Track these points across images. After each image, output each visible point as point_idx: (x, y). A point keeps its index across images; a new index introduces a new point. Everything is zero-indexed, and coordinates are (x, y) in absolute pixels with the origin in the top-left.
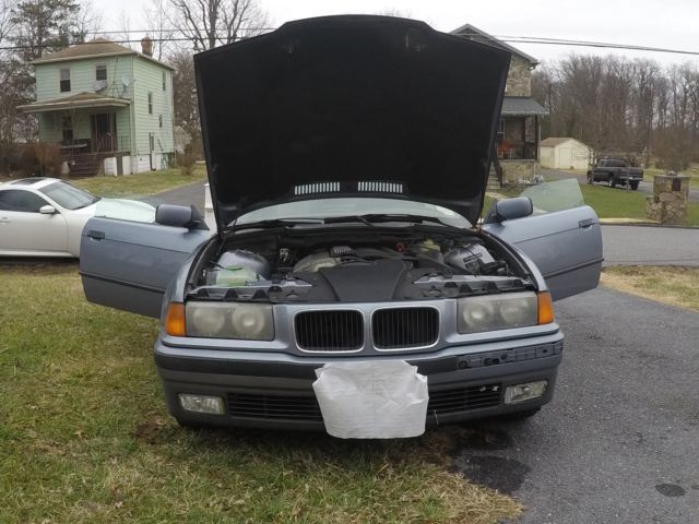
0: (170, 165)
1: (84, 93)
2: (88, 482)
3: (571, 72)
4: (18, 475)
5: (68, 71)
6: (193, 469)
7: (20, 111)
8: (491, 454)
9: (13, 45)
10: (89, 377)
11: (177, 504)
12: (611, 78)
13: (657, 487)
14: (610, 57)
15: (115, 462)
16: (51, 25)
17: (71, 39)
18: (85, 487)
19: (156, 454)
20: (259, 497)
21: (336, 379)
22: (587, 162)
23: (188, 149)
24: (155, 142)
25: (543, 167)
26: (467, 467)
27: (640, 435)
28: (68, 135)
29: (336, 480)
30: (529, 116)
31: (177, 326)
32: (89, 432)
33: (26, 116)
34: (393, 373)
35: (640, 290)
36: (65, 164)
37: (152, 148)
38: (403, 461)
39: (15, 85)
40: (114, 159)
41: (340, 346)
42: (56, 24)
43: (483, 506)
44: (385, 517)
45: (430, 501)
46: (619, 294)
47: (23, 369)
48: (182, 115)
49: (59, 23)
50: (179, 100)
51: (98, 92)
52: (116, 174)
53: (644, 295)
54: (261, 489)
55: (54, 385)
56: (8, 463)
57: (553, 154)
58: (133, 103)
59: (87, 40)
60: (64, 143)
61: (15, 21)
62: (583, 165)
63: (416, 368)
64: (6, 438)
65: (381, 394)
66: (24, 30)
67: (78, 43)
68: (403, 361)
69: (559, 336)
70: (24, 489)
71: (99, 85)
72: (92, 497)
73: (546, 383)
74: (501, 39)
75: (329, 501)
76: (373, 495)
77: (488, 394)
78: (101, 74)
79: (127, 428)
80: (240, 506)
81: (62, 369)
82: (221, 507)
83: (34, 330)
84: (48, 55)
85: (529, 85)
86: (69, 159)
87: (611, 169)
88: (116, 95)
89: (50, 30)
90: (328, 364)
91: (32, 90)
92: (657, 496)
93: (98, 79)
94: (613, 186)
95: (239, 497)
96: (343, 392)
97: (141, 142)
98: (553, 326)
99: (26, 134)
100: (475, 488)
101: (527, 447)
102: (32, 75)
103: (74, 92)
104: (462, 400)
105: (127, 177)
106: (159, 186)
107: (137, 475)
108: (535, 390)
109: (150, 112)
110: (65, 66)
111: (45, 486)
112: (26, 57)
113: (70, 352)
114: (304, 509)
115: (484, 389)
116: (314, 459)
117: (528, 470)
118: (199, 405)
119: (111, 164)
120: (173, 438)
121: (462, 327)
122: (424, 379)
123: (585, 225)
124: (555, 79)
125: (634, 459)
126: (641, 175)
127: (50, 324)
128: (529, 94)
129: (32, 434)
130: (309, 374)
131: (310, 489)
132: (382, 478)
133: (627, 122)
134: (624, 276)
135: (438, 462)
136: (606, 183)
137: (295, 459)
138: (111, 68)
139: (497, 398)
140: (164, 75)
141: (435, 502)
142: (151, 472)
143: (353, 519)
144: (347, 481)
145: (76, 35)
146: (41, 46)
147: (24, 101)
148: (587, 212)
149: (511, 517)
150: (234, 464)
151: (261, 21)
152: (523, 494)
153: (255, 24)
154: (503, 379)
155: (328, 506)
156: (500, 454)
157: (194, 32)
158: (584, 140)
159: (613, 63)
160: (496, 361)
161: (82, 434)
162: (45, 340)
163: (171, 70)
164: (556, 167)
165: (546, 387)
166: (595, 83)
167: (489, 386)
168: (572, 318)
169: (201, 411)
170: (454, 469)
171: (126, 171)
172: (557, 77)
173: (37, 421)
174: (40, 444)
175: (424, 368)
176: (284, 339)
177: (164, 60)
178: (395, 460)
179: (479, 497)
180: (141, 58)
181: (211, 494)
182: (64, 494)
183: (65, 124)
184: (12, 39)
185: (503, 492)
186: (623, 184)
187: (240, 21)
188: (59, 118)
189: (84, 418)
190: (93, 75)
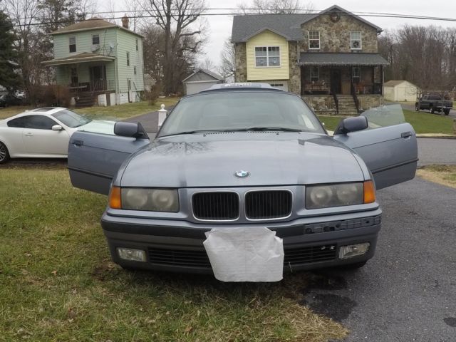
0: (142, 99)
1: (85, 53)
2: (53, 304)
3: (405, 37)
4: (9, 299)
5: (74, 39)
6: (126, 298)
7: (43, 65)
8: (331, 293)
9: (39, 22)
10: (69, 236)
11: (110, 322)
12: (431, 41)
13: (445, 319)
14: (431, 26)
15: (75, 292)
16: (63, 9)
17: (76, 18)
18: (51, 308)
19: (103, 287)
20: (166, 318)
21: (219, 239)
22: (415, 96)
23: (153, 88)
24: (132, 84)
25: (386, 100)
26: (312, 302)
27: (436, 282)
28: (75, 80)
29: (221, 308)
30: (376, 66)
31: (116, 202)
32: (61, 273)
33: (48, 68)
34: (259, 236)
35: (447, 181)
36: (73, 99)
37: (130, 88)
38: (268, 296)
39: (41, 48)
40: (105, 96)
41: (223, 216)
42: (66, 9)
43: (320, 329)
44: (249, 335)
45: (283, 325)
46: (432, 184)
47: (27, 230)
48: (150, 67)
49: (69, 8)
50: (148, 57)
51: (94, 52)
52: (106, 105)
53: (449, 185)
54: (168, 313)
55: (45, 241)
56: (5, 291)
57: (393, 91)
58: (116, 58)
59: (87, 18)
60: (72, 85)
61: (40, 7)
62: (413, 99)
63: (275, 232)
64: (6, 274)
65: (250, 251)
66: (46, 13)
67: (81, 21)
68: (265, 228)
69: (379, 212)
70: (11, 308)
71: (94, 47)
72: (54, 315)
73: (369, 244)
74: (356, 14)
75: (212, 323)
76: (244, 319)
77: (328, 251)
78: (96, 41)
79: (87, 269)
80: (152, 324)
81: (52, 230)
82: (138, 324)
83: (38, 205)
84: (62, 28)
85: (376, 45)
86: (76, 96)
87: (431, 101)
88: (106, 54)
89: (63, 13)
90: (214, 229)
91: (51, 52)
92: (444, 326)
93: (94, 43)
94: (433, 113)
95: (152, 318)
96: (224, 248)
97: (122, 84)
98: (374, 205)
99: (48, 79)
100: (316, 316)
101: (357, 288)
102: (52, 42)
103: (79, 52)
104: (308, 255)
105: (113, 107)
106: (133, 113)
107: (87, 301)
108: (361, 249)
109: (128, 65)
110: (72, 36)
111: (25, 307)
112: (48, 30)
113: (59, 219)
114: (194, 328)
115: (324, 248)
116: (209, 293)
117: (355, 304)
118: (131, 255)
119: (102, 98)
120: (117, 276)
121: (308, 204)
122: (280, 241)
123: (405, 136)
124: (395, 42)
125: (430, 299)
126: (451, 105)
127: (49, 201)
128: (376, 52)
129: (24, 272)
130: (201, 235)
131: (200, 314)
132: (252, 308)
133: (443, 70)
134: (437, 172)
135: (292, 297)
136: (428, 111)
137: (195, 293)
138: (102, 36)
139: (334, 254)
140: (137, 41)
141: (285, 325)
142: (97, 299)
143: (227, 335)
144: (228, 309)
145: (79, 16)
146: (57, 23)
147: (47, 59)
148: (407, 127)
149: (338, 338)
150: (152, 295)
151: (200, 4)
152: (349, 322)
153: (196, 7)
154: (338, 241)
155: (211, 326)
156: (337, 293)
157: (156, 12)
158: (414, 82)
159: (433, 31)
160: (332, 229)
161: (57, 273)
162: (44, 212)
163: (141, 37)
164: (395, 100)
165: (369, 247)
166: (421, 44)
167: (328, 246)
168: (398, 199)
169: (132, 259)
170: (303, 303)
171: (113, 103)
172: (396, 40)
173: (29, 264)
174: (28, 279)
175: (280, 233)
176: (185, 211)
177: (137, 31)
178: (263, 295)
179: (318, 323)
180: (122, 30)
181: (134, 315)
182: (36, 313)
183: (72, 73)
184: (39, 19)
185: (335, 320)
186: (440, 111)
187: (187, 5)
188: (68, 69)
189: (60, 263)
190: (91, 41)
